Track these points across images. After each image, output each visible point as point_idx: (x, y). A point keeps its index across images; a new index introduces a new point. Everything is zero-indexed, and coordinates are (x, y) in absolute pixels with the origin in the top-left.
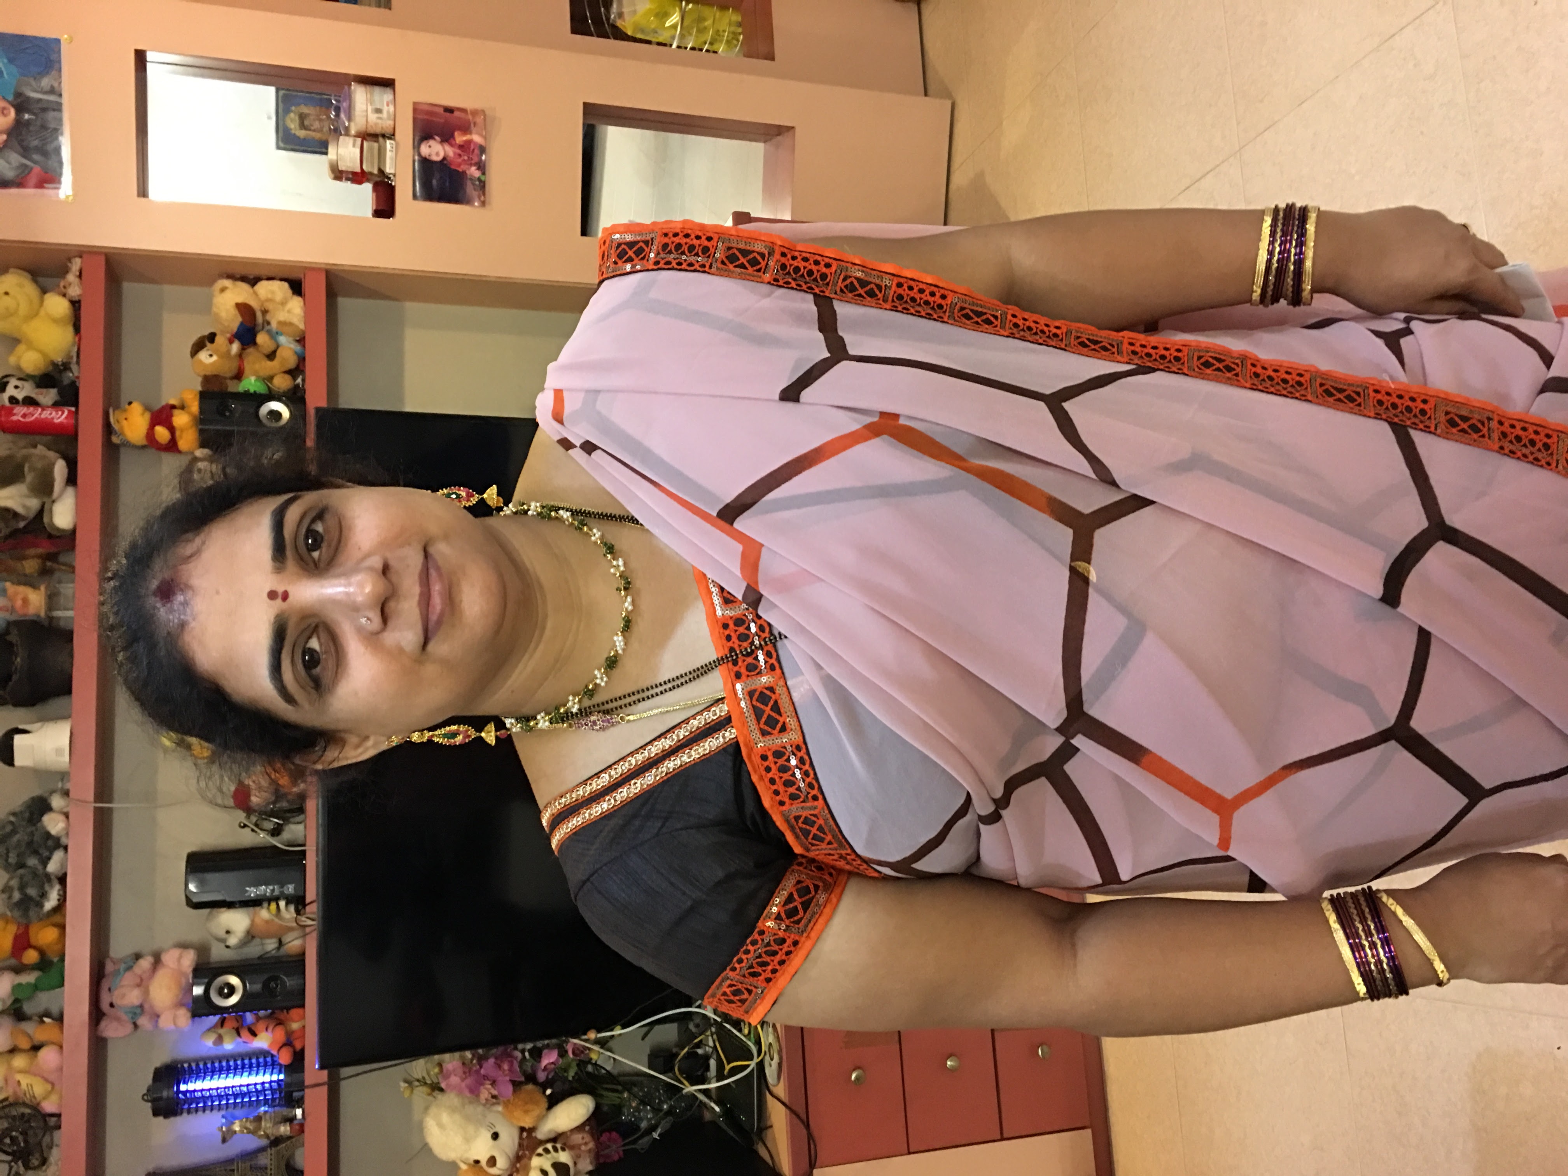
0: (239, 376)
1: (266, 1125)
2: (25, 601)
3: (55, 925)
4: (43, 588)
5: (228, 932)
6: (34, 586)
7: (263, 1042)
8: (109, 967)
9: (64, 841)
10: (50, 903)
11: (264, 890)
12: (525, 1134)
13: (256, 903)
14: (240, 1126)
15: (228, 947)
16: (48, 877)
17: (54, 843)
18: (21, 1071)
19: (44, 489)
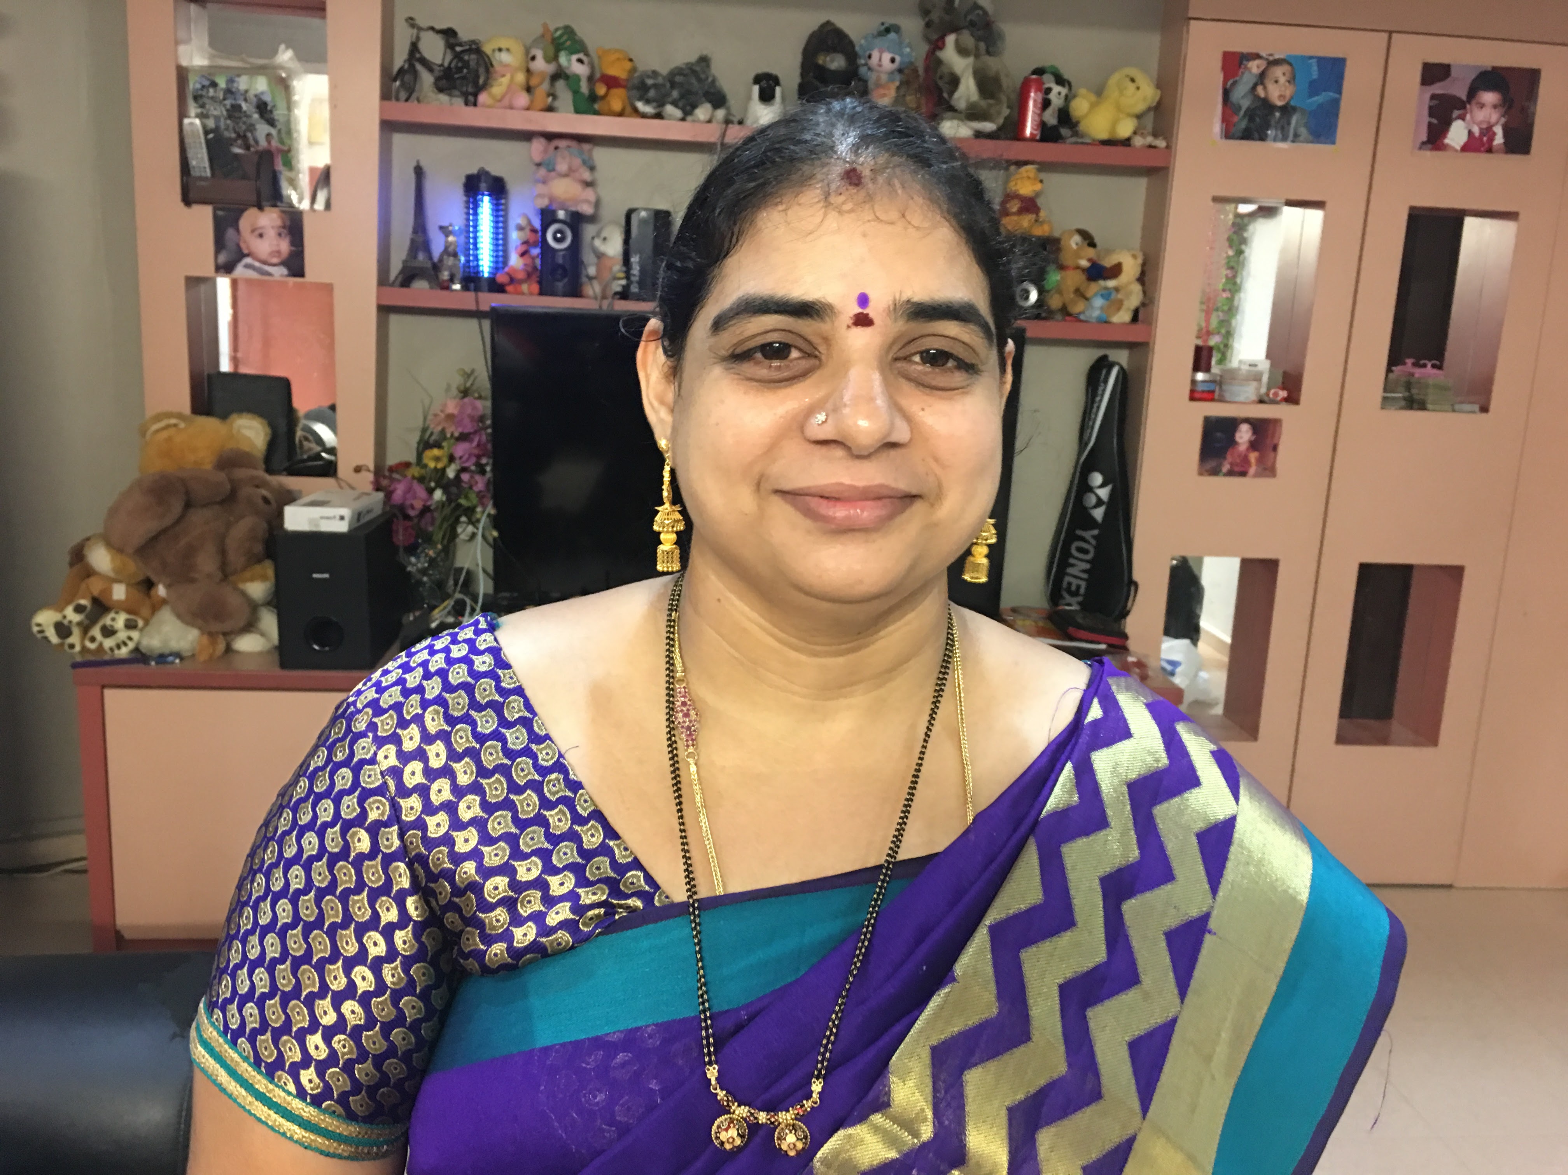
0: (1062, 267)
1: (450, 261)
2: (884, 95)
3: (623, 110)
5: (605, 239)
8: (586, 147)
11: (636, 270)
13: (626, 261)
14: (451, 241)
15: (593, 238)
17: (688, 110)
18: (512, 78)
19: (973, 114)
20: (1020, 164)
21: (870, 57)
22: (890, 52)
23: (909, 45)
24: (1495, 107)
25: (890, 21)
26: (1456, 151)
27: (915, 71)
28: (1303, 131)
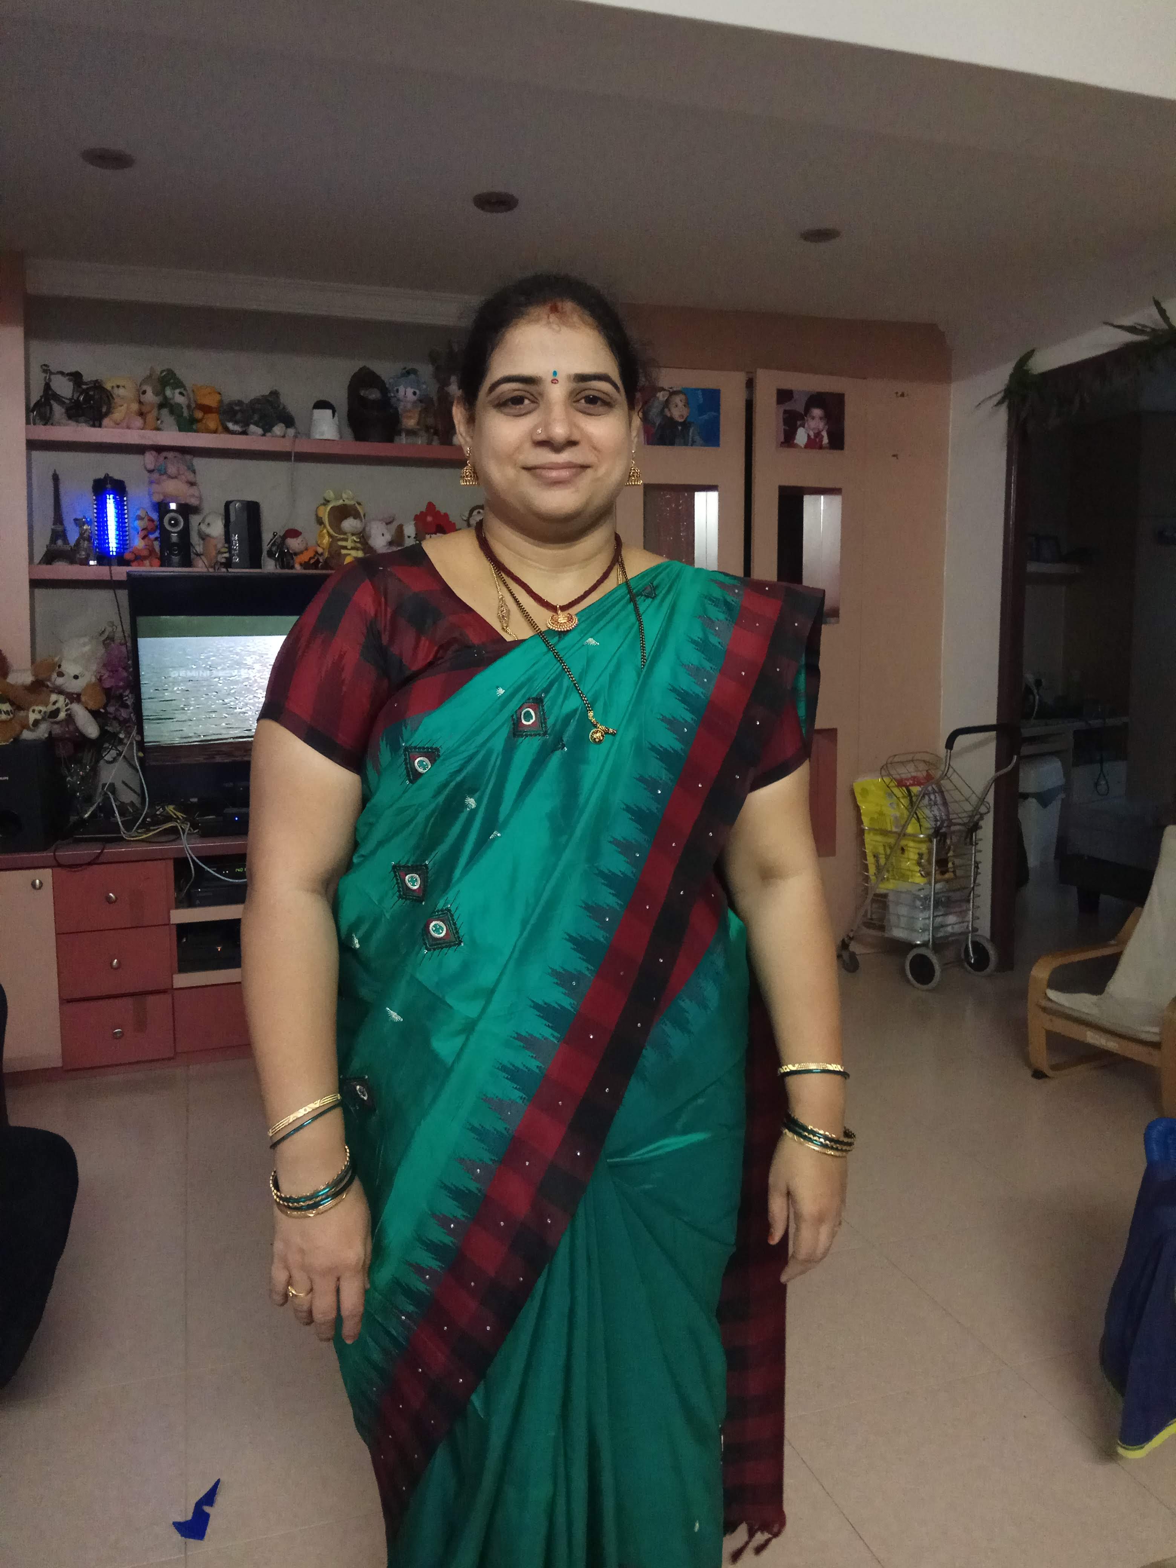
1: (86, 544)
2: (410, 417)
3: (217, 428)
4: (418, 427)
5: (209, 524)
6: (418, 423)
7: (138, 543)
8: (188, 457)
9: (269, 434)
10: (231, 426)
11: (236, 546)
12: (75, 696)
13: (228, 539)
14: (86, 529)
15: (200, 524)
16: (247, 425)
17: (267, 429)
18: (128, 408)
21: (397, 391)
22: (411, 388)
23: (424, 383)
24: (821, 418)
25: (410, 366)
26: (801, 447)
27: (431, 400)
28: (698, 438)
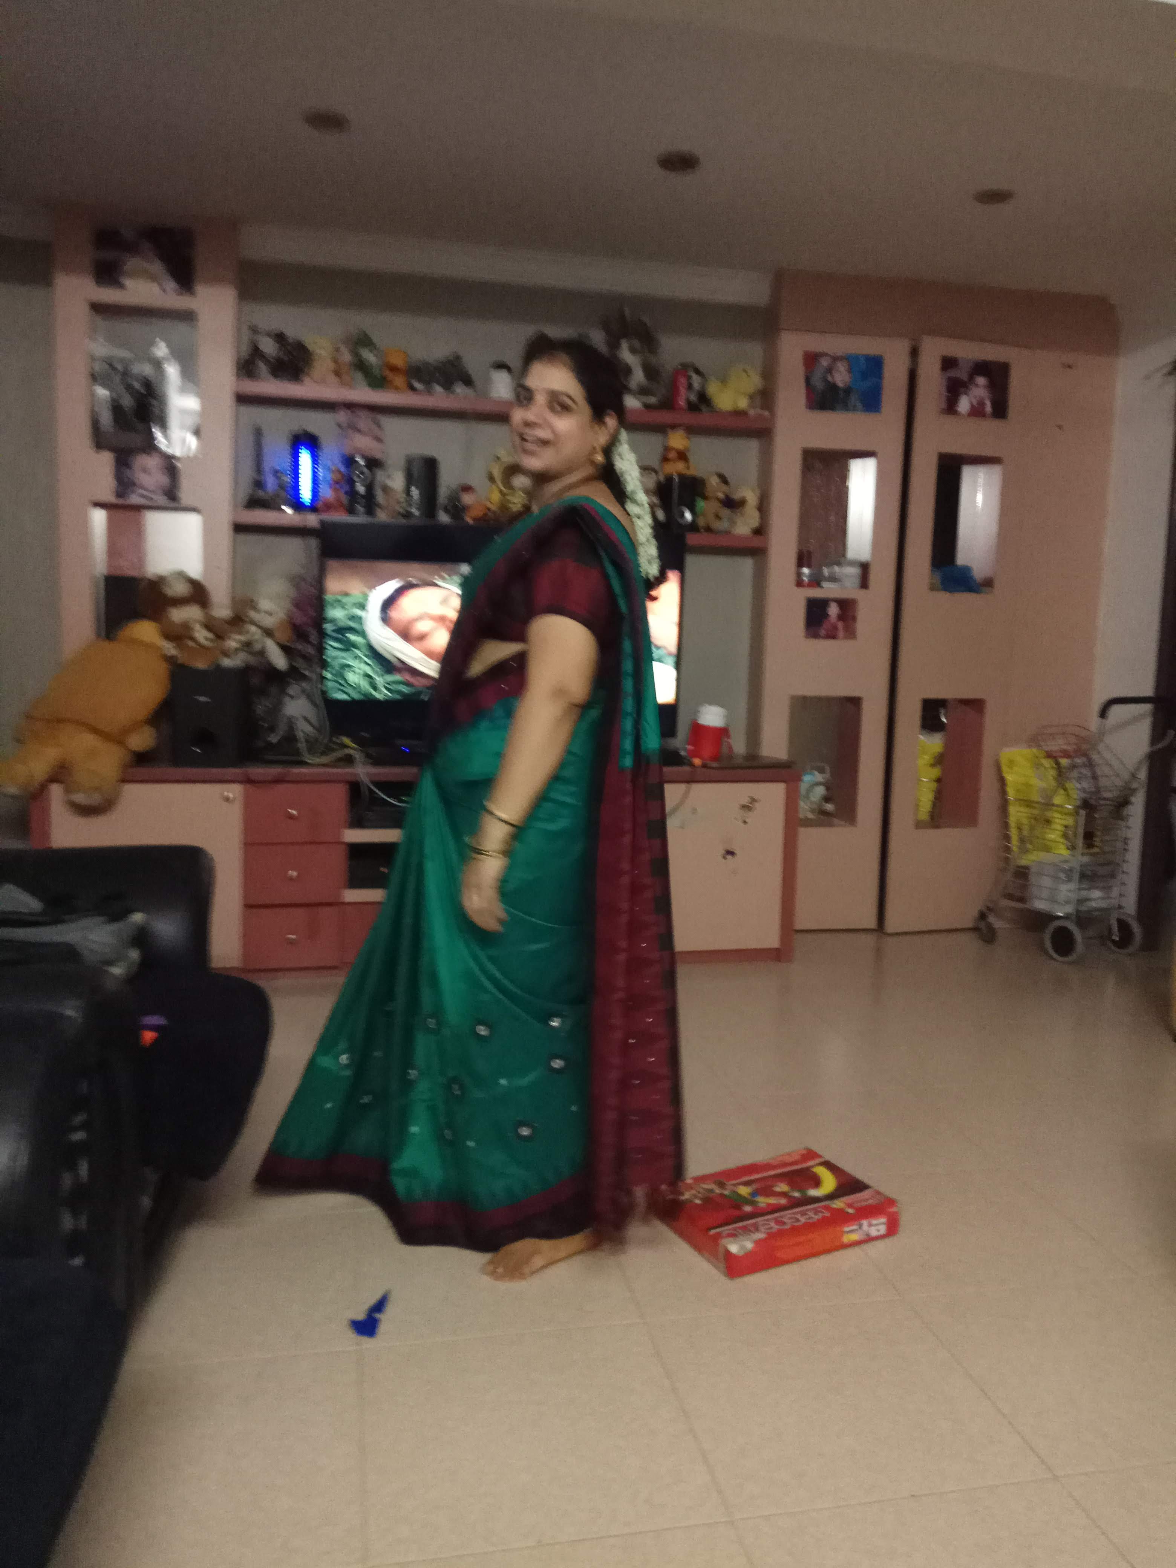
0: (705, 498)
3: (404, 387)
5: (391, 479)
7: (329, 494)
8: (375, 414)
9: (450, 393)
10: (416, 385)
11: (415, 498)
12: (268, 631)
13: (408, 492)
15: (384, 478)
16: (432, 384)
17: (449, 388)
18: (326, 367)
19: (643, 391)
20: (674, 427)
24: (985, 387)
26: (964, 415)
28: (859, 405)
